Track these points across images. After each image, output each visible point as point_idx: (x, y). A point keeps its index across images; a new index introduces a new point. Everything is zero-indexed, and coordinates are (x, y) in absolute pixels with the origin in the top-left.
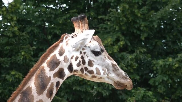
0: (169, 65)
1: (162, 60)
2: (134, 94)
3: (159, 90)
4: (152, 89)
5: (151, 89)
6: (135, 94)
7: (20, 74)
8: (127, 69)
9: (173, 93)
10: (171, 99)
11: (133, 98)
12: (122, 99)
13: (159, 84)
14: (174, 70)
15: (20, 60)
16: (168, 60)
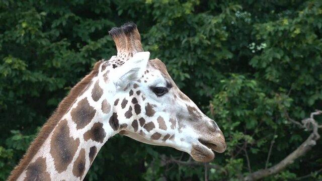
0: (284, 31)
1: (271, 23)
2: (224, 86)
3: (268, 76)
4: (257, 75)
5: (254, 75)
6: (226, 87)
7: (21, 61)
8: (209, 43)
9: (293, 80)
10: (290, 92)
11: (223, 94)
12: (204, 96)
13: (268, 65)
14: (293, 39)
15: (20, 36)
16: (282, 22)
